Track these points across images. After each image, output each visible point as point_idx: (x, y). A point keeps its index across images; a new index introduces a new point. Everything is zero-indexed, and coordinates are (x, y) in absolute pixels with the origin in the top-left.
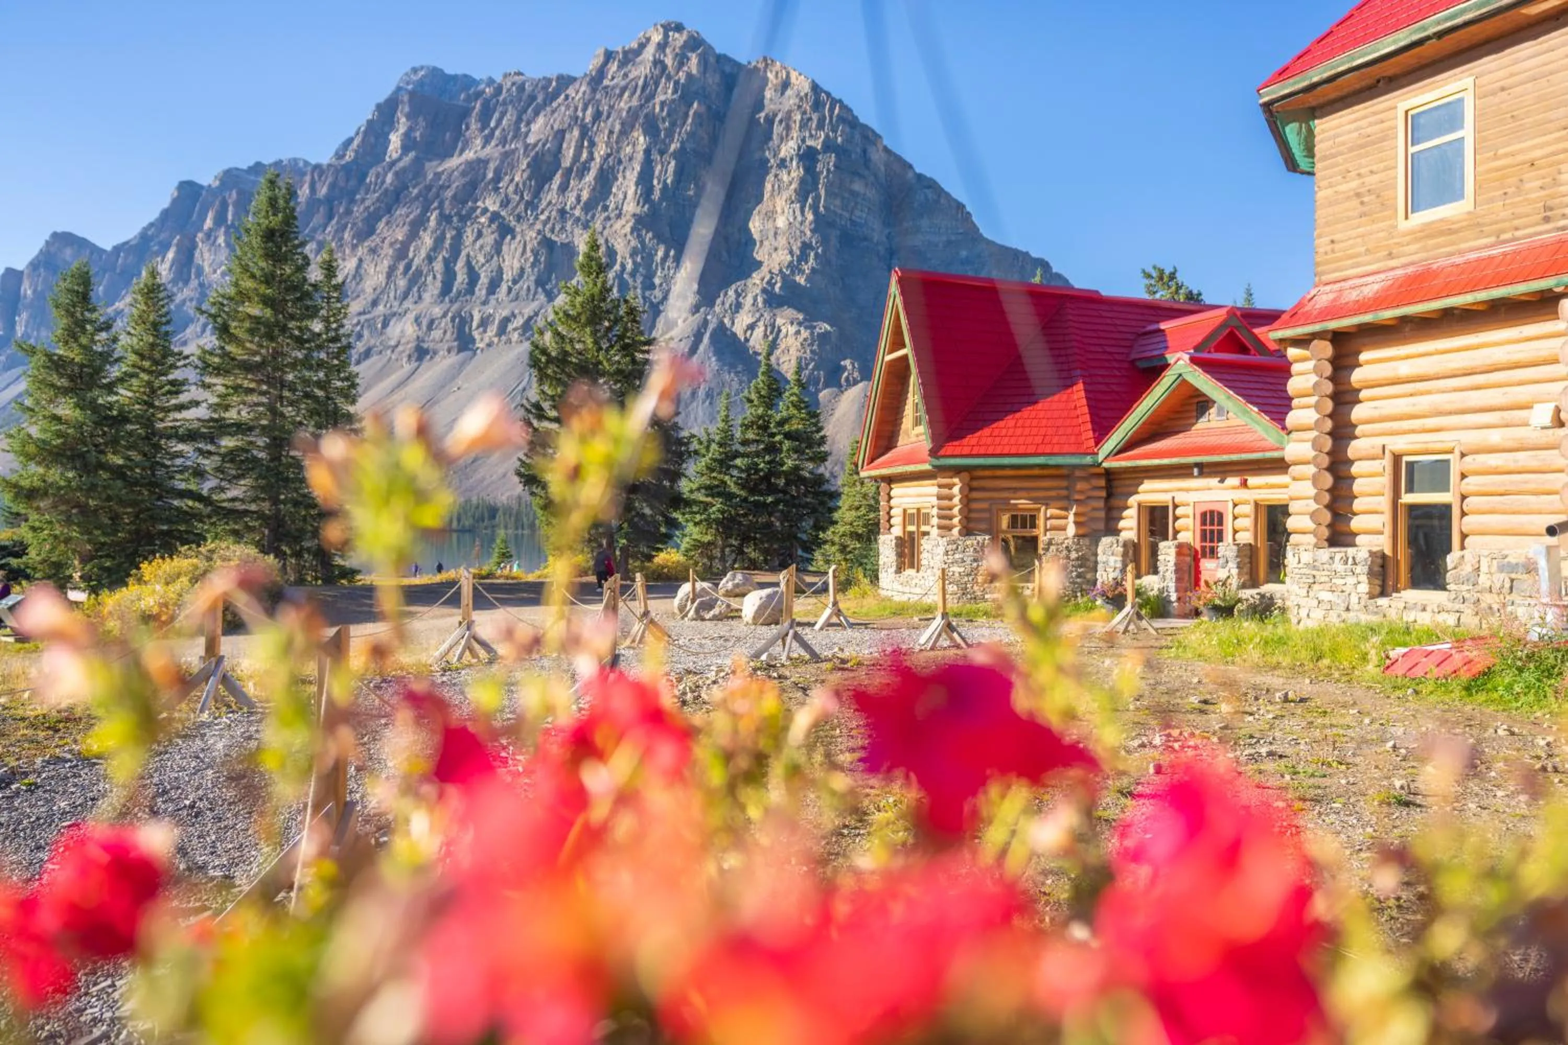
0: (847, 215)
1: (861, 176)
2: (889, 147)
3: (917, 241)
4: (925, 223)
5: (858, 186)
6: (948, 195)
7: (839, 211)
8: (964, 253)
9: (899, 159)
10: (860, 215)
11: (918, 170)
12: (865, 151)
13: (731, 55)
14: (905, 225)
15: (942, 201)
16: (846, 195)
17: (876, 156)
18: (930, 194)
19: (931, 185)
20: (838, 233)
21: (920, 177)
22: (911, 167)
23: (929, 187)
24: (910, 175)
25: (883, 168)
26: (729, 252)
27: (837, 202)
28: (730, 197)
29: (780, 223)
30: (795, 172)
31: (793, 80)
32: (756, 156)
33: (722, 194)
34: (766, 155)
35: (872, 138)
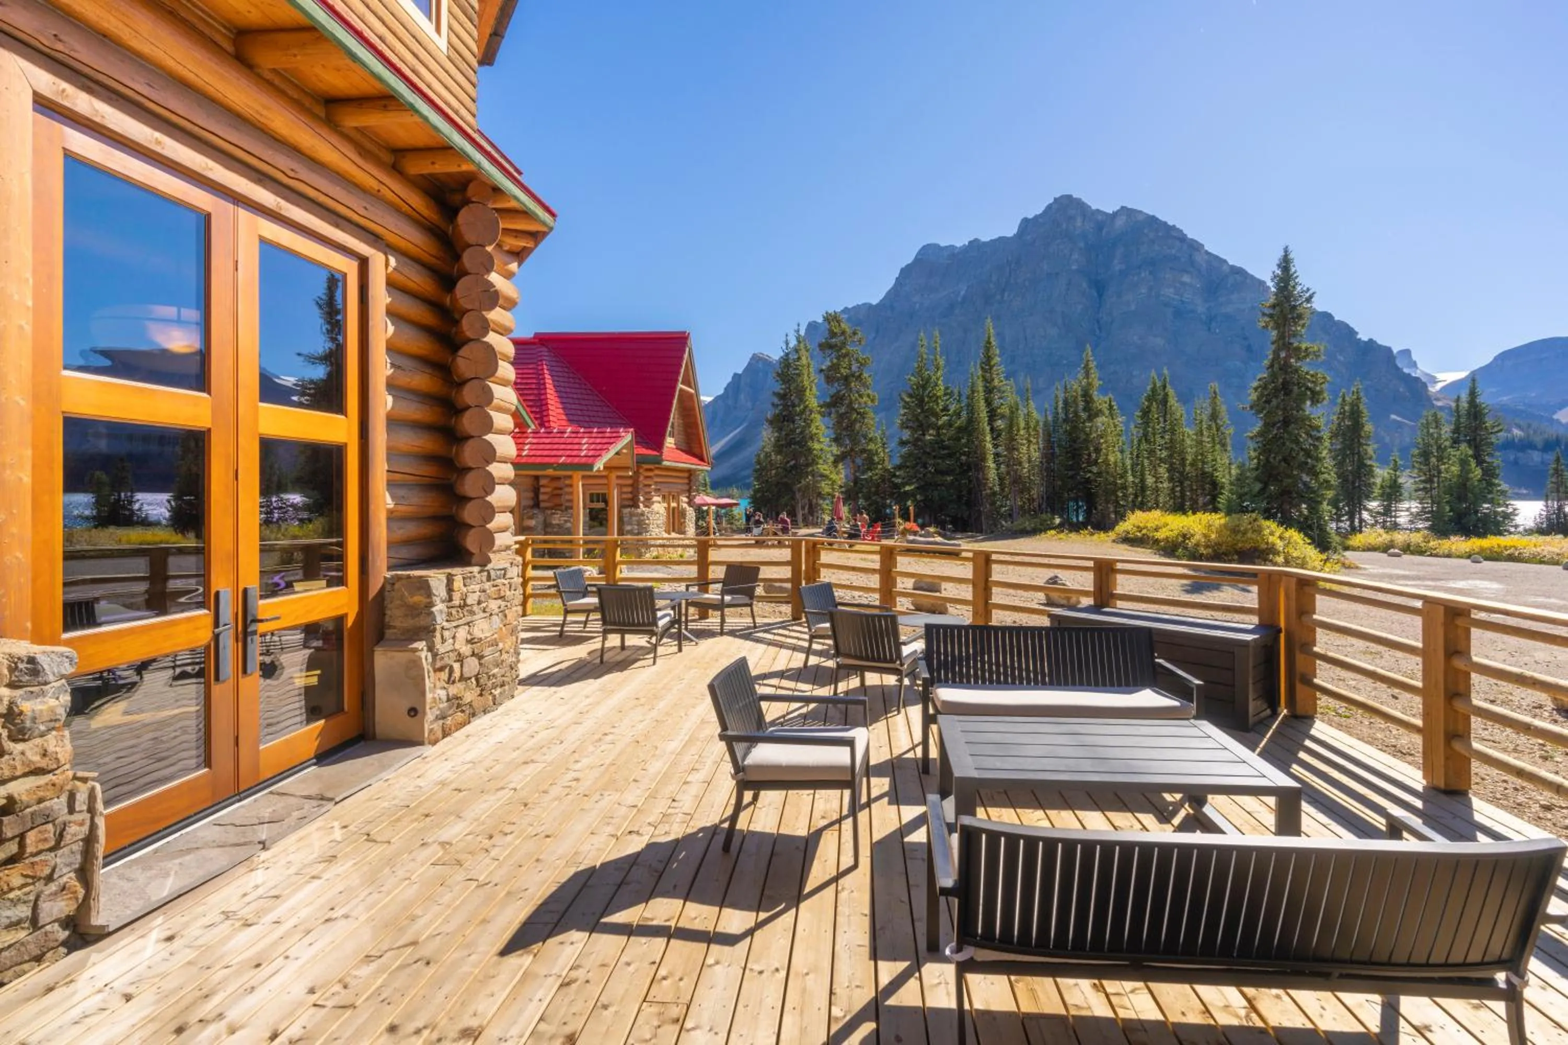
0: (1176, 297)
1: (1187, 272)
2: (1210, 251)
3: (1229, 309)
4: (1234, 297)
5: (1186, 279)
6: (1252, 276)
7: (1172, 296)
9: (1217, 257)
10: (1187, 296)
11: (1231, 263)
12: (1191, 256)
13: (1102, 209)
14: (1221, 299)
15: (1248, 281)
16: (1178, 285)
17: (1199, 258)
18: (1238, 277)
19: (1239, 272)
20: (1172, 309)
21: (1233, 267)
22: (1225, 261)
23: (1237, 273)
24: (1225, 267)
25: (1204, 265)
26: (1100, 329)
27: (1172, 290)
28: (1100, 296)
29: (1133, 307)
30: (1143, 275)
31: (1140, 218)
32: (1117, 268)
33: (1095, 294)
34: (1123, 267)
35: (1195, 246)
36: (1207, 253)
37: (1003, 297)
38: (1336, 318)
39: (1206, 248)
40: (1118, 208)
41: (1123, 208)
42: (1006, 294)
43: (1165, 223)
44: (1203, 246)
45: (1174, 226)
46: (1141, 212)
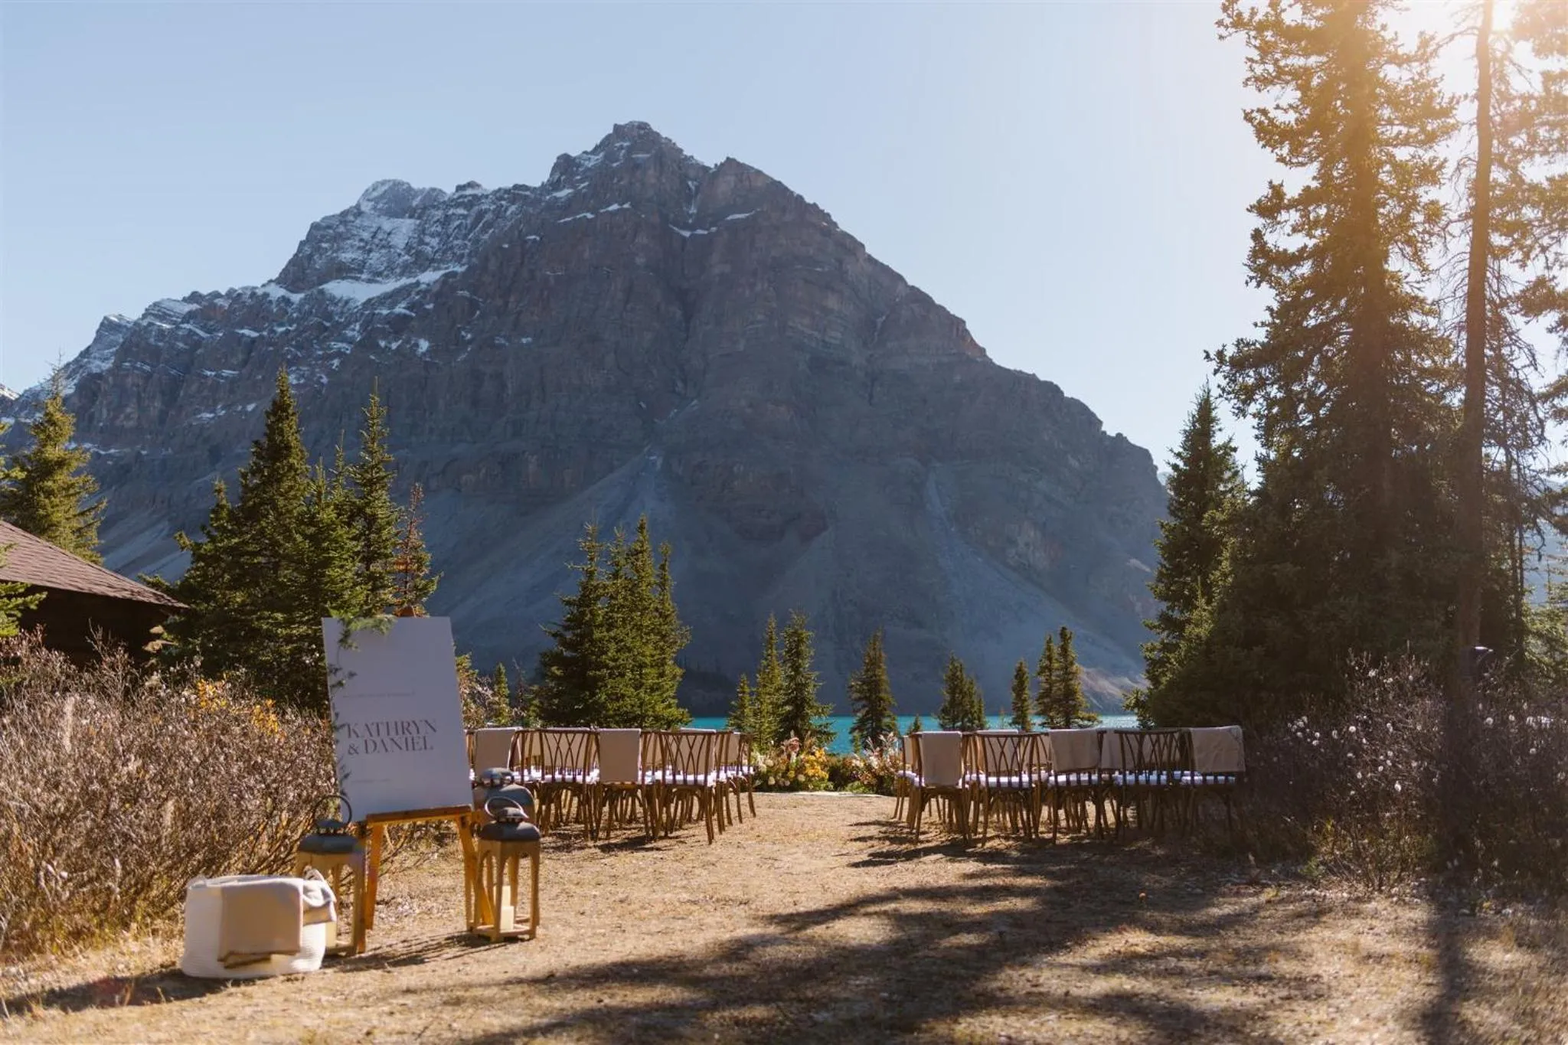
0: (816, 334)
1: (836, 291)
2: (875, 256)
3: (903, 363)
4: (911, 342)
5: (832, 302)
7: (807, 330)
8: (958, 378)
9: (886, 270)
10: (835, 335)
11: (910, 282)
12: (840, 262)
13: (697, 157)
14: (889, 345)
15: (934, 317)
16: (818, 311)
17: (855, 267)
18: (916, 309)
19: (922, 297)
20: (808, 356)
21: (912, 289)
22: (900, 278)
23: (918, 301)
24: (898, 288)
25: (864, 281)
26: (685, 381)
27: (806, 321)
28: (688, 317)
29: (741, 347)
30: (758, 288)
31: (759, 183)
32: (717, 270)
33: (679, 314)
34: (727, 269)
35: (850, 247)
36: (870, 259)
37: (506, 303)
38: (1067, 394)
39: (869, 250)
40: (723, 160)
41: (730, 161)
42: (512, 299)
43: (800, 198)
44: (862, 246)
45: (815, 205)
46: (759, 173)
